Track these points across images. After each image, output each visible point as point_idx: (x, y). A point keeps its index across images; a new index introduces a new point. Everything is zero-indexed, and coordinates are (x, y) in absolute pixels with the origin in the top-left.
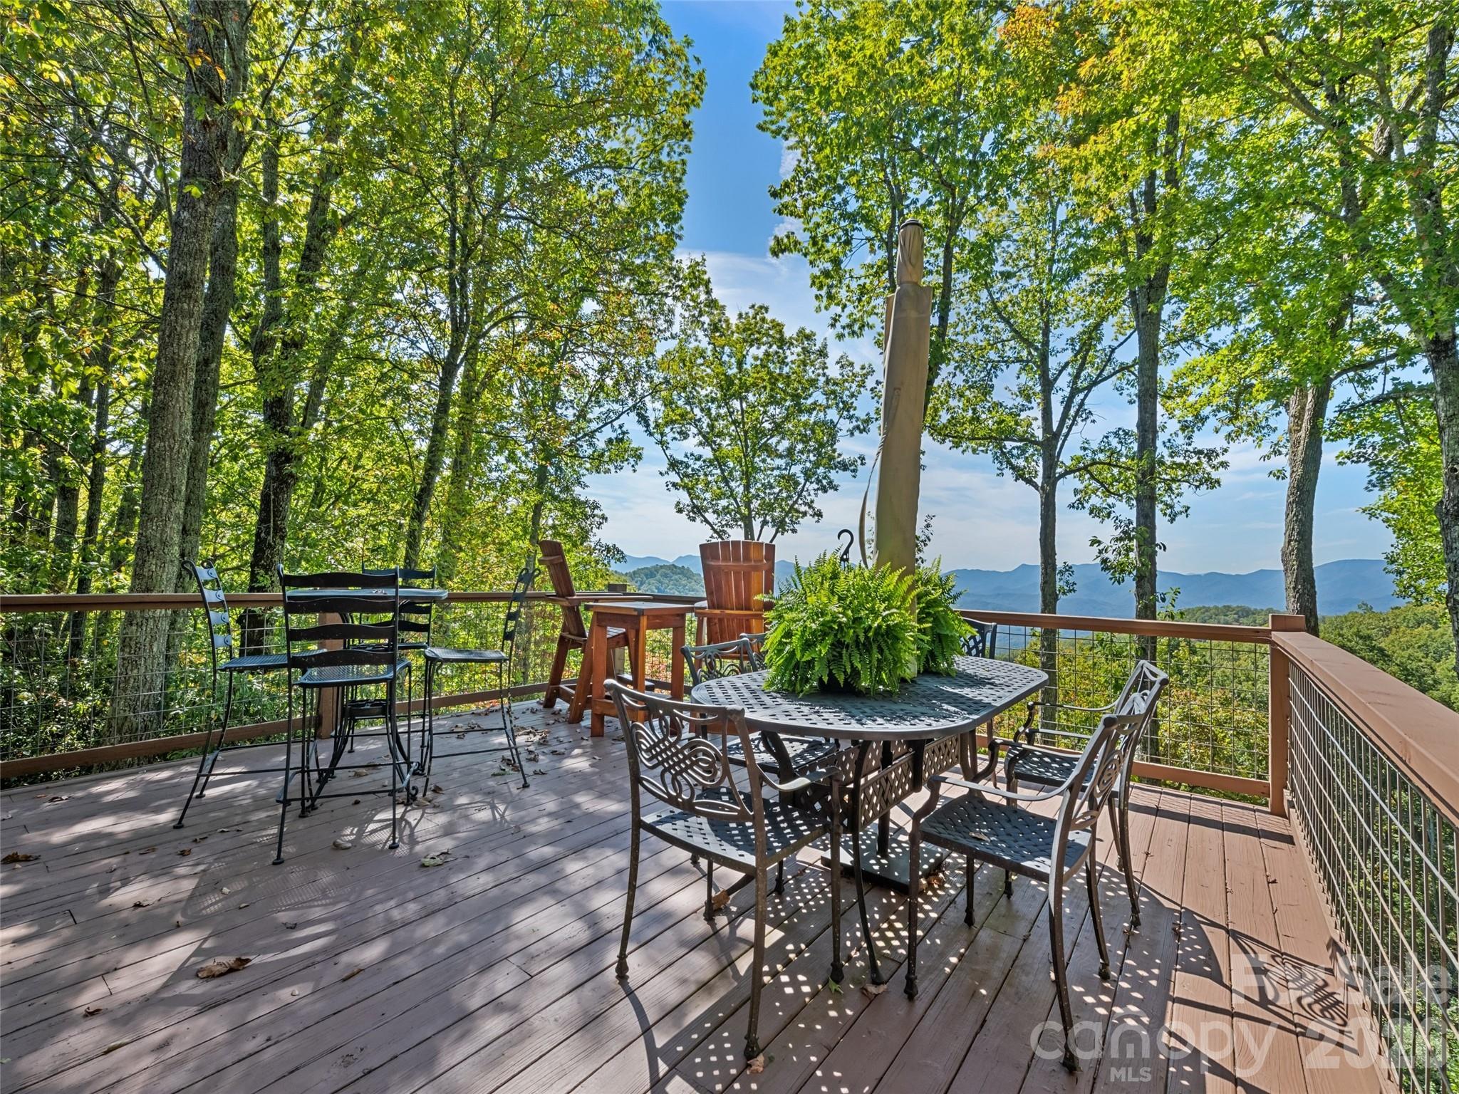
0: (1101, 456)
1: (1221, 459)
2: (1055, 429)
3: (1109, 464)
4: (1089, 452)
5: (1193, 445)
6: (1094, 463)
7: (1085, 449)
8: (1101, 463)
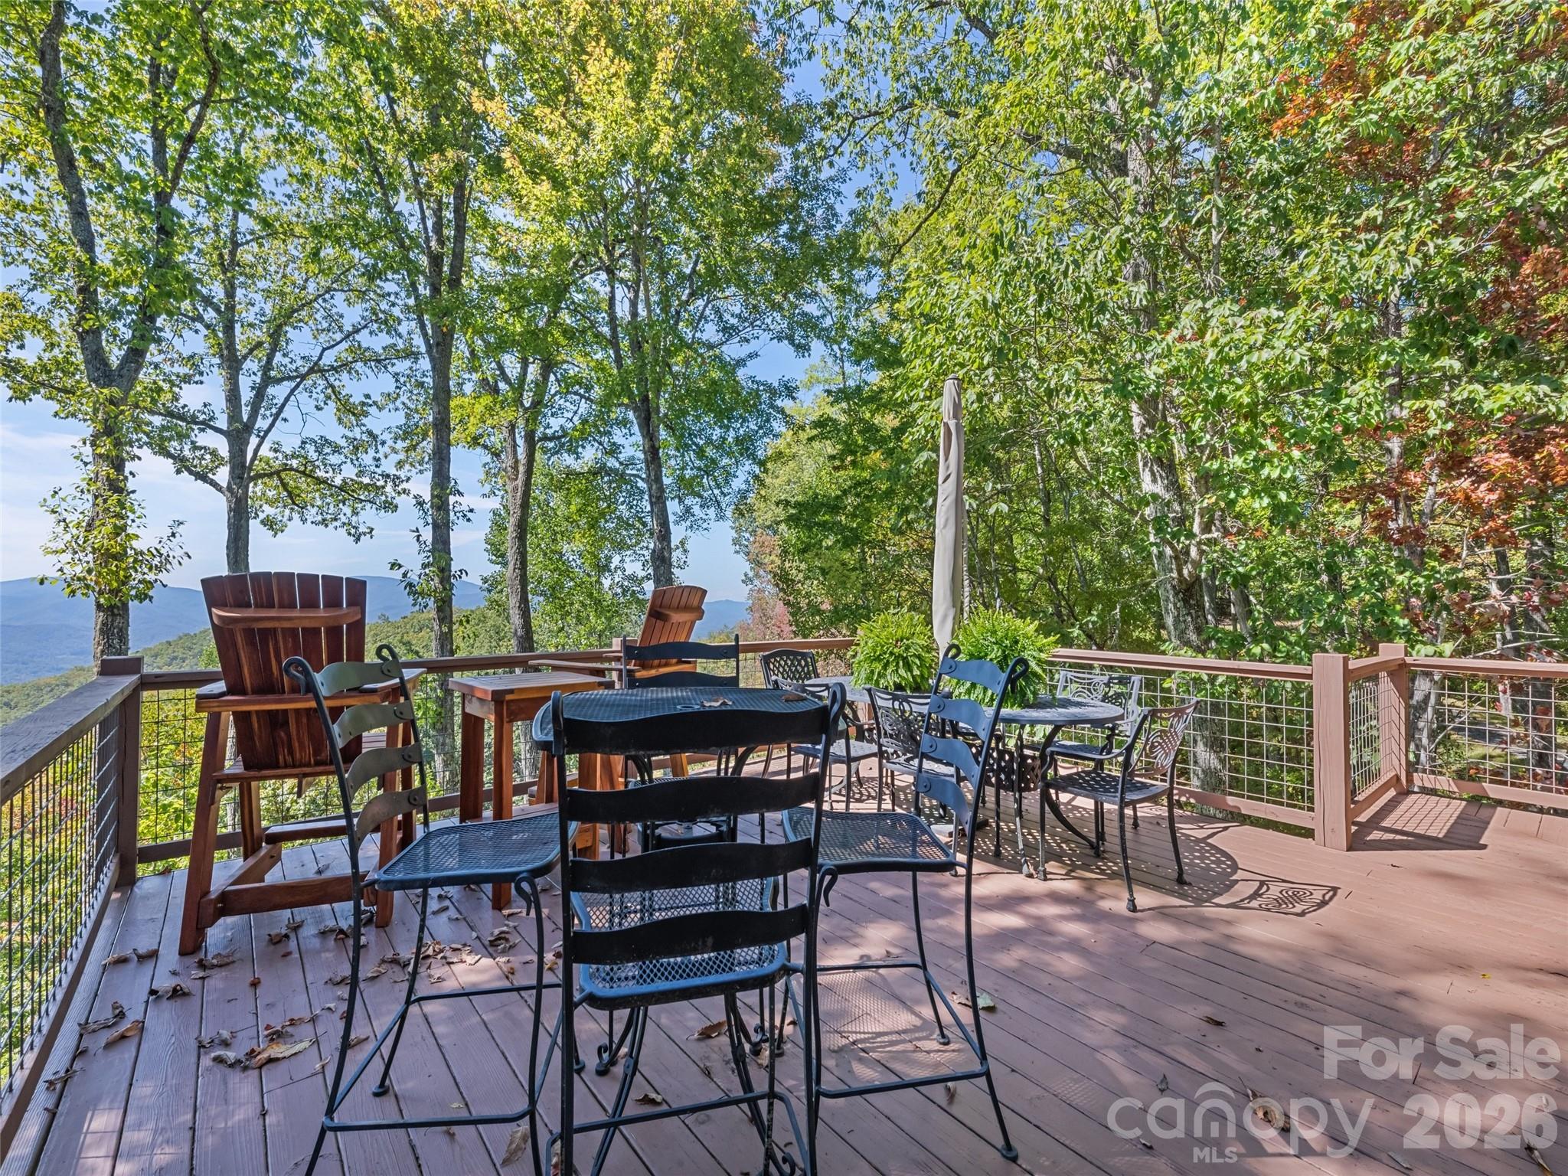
0: (295, 463)
1: (404, 485)
2: (245, 418)
3: (303, 473)
4: (280, 456)
5: (382, 468)
6: (286, 468)
7: (276, 451)
8: (292, 469)
